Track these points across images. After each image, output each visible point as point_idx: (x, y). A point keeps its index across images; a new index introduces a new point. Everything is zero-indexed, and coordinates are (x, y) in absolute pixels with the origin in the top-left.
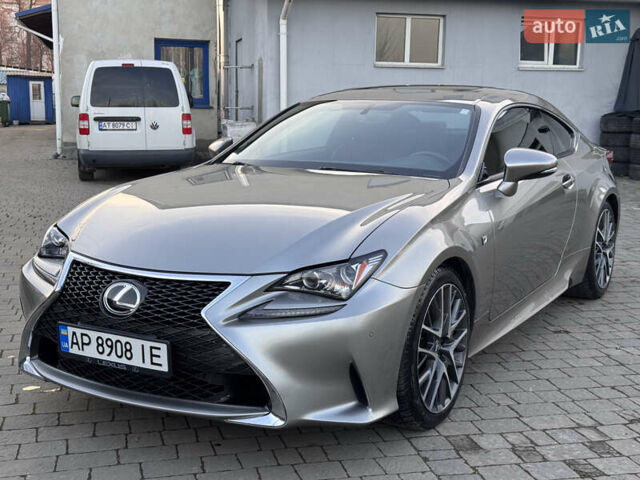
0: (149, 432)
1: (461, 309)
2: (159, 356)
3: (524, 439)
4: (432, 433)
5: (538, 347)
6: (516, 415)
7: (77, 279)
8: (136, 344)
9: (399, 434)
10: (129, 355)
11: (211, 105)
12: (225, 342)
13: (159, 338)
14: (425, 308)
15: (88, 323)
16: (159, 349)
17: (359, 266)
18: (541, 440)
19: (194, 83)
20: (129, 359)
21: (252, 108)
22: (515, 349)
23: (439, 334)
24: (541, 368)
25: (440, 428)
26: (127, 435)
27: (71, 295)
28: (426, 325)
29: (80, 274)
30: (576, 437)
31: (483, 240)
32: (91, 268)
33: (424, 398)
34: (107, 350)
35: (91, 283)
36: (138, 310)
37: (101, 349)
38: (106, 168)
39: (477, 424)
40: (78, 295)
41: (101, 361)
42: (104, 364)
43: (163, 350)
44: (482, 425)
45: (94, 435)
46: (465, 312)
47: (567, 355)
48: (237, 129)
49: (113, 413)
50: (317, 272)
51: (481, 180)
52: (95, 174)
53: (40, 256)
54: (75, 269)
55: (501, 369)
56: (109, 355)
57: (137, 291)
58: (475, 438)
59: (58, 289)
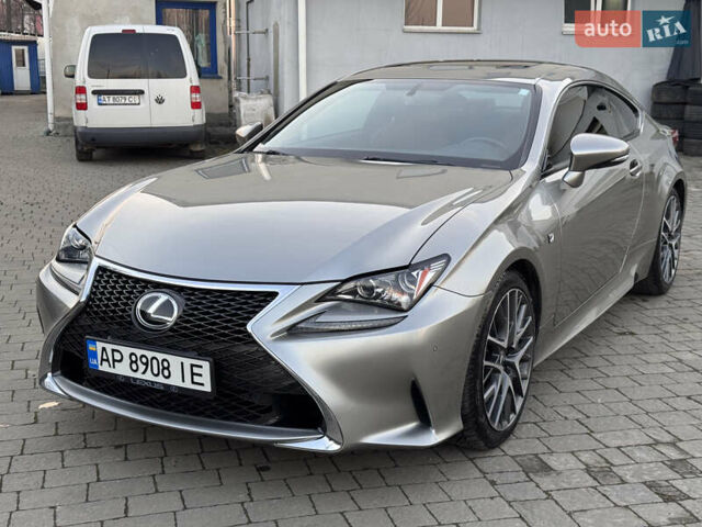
0: (186, 455)
1: (526, 316)
2: (200, 375)
3: (599, 458)
4: (497, 452)
5: (603, 352)
6: (586, 430)
7: (105, 287)
8: (175, 361)
9: (460, 454)
10: (166, 373)
11: (219, 74)
12: (273, 359)
13: (199, 355)
14: (490, 317)
15: (119, 338)
16: (201, 367)
17: (421, 272)
18: (617, 459)
19: (200, 51)
20: (167, 377)
21: (267, 78)
22: (578, 354)
23: (505, 344)
24: (608, 376)
25: (505, 447)
26: (162, 458)
27: (98, 306)
28: (492, 335)
29: (107, 282)
30: (654, 456)
31: (549, 239)
32: (120, 275)
33: (489, 415)
34: (142, 368)
35: (121, 293)
36: (176, 324)
37: (134, 367)
38: (106, 148)
39: (546, 441)
40: (106, 306)
41: (135, 379)
42: (138, 383)
43: (205, 368)
44: (551, 442)
45: (126, 459)
46: (530, 318)
47: (636, 360)
48: (251, 102)
49: (145, 433)
50: (373, 279)
51: (545, 171)
52: (94, 153)
53: (58, 260)
54: (101, 276)
55: (564, 377)
56: (144, 373)
57: (174, 303)
58: (544, 458)
59: (83, 299)
